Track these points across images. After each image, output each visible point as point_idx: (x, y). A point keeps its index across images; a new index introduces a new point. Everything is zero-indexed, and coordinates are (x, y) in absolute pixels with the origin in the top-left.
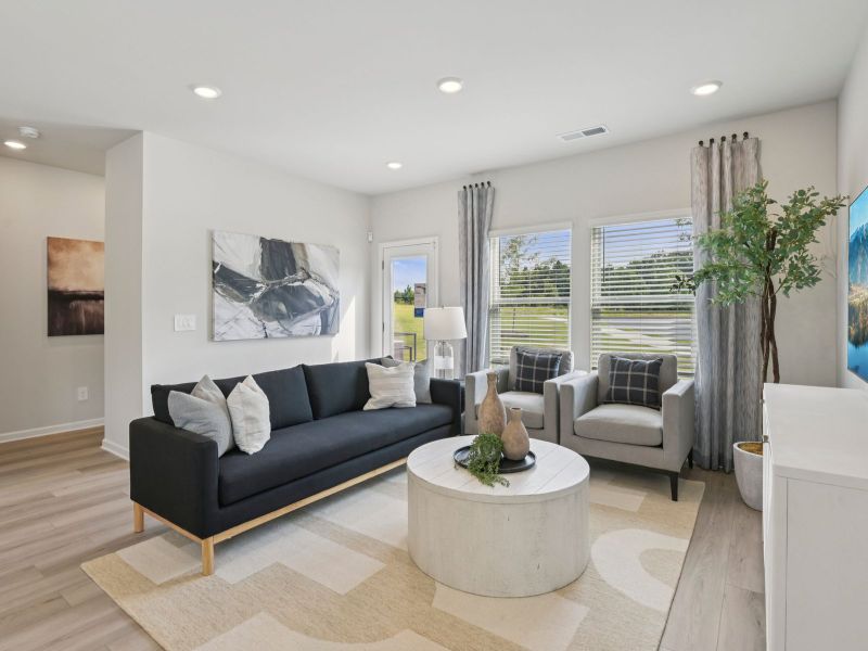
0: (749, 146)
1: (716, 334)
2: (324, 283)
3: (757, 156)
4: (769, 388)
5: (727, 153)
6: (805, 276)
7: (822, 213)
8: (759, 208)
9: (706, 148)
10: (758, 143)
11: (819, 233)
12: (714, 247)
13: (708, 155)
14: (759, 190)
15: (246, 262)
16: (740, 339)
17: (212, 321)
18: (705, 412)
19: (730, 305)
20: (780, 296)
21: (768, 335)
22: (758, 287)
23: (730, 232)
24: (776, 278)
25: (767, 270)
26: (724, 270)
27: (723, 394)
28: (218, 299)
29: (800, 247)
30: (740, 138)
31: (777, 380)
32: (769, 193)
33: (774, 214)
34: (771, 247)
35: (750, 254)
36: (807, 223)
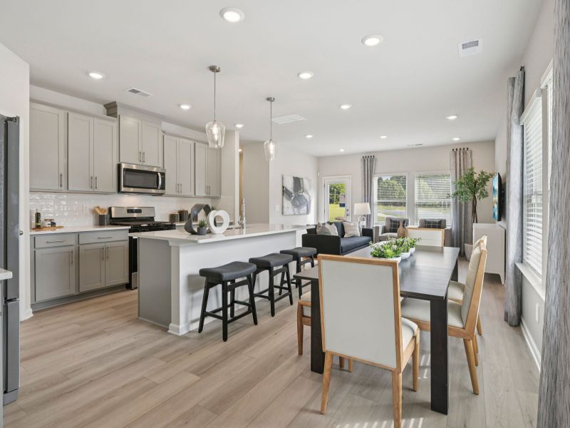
0: (468, 153)
1: (458, 212)
2: (307, 193)
3: (471, 156)
4: (475, 225)
5: (462, 154)
6: (484, 195)
7: (489, 177)
8: (472, 174)
9: (455, 151)
10: (471, 152)
11: (487, 183)
12: (458, 186)
13: (456, 154)
14: (472, 169)
15: (290, 185)
16: (466, 214)
17: (283, 208)
18: (455, 237)
19: (463, 203)
20: (478, 200)
21: (474, 211)
22: (471, 197)
23: (463, 181)
24: (476, 195)
25: (474, 193)
26: (462, 193)
27: (461, 231)
28: (285, 200)
29: (483, 186)
30: (466, 149)
31: (477, 222)
32: (475, 170)
33: (476, 177)
34: (475, 186)
35: (470, 188)
36: (485, 179)
